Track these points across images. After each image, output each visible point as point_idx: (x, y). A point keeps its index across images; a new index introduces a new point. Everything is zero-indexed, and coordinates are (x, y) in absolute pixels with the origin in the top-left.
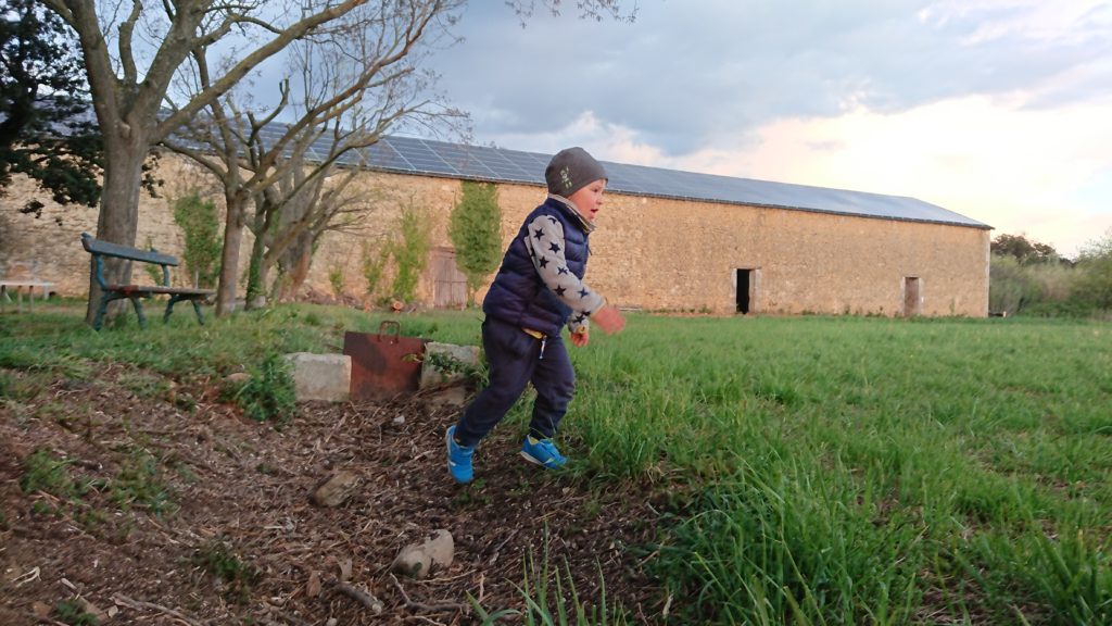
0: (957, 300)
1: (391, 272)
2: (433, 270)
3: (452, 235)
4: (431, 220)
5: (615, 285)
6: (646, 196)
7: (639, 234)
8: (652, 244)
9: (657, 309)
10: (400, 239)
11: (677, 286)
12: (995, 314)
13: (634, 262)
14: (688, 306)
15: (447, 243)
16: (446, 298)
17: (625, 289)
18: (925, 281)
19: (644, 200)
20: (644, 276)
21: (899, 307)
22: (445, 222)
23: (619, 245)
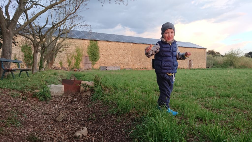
0: (200, 65)
1: (74, 62)
2: (84, 61)
3: (88, 53)
4: (83, 49)
5: (125, 63)
6: (132, 43)
7: (130, 52)
8: (133, 54)
9: (135, 68)
10: (76, 54)
11: (139, 63)
12: (208, 68)
13: (130, 58)
14: (142, 68)
15: (87, 55)
16: (87, 67)
17: (128, 64)
18: (193, 61)
19: (131, 44)
20: (132, 61)
21: (188, 66)
22: (86, 50)
23: (126, 54)
